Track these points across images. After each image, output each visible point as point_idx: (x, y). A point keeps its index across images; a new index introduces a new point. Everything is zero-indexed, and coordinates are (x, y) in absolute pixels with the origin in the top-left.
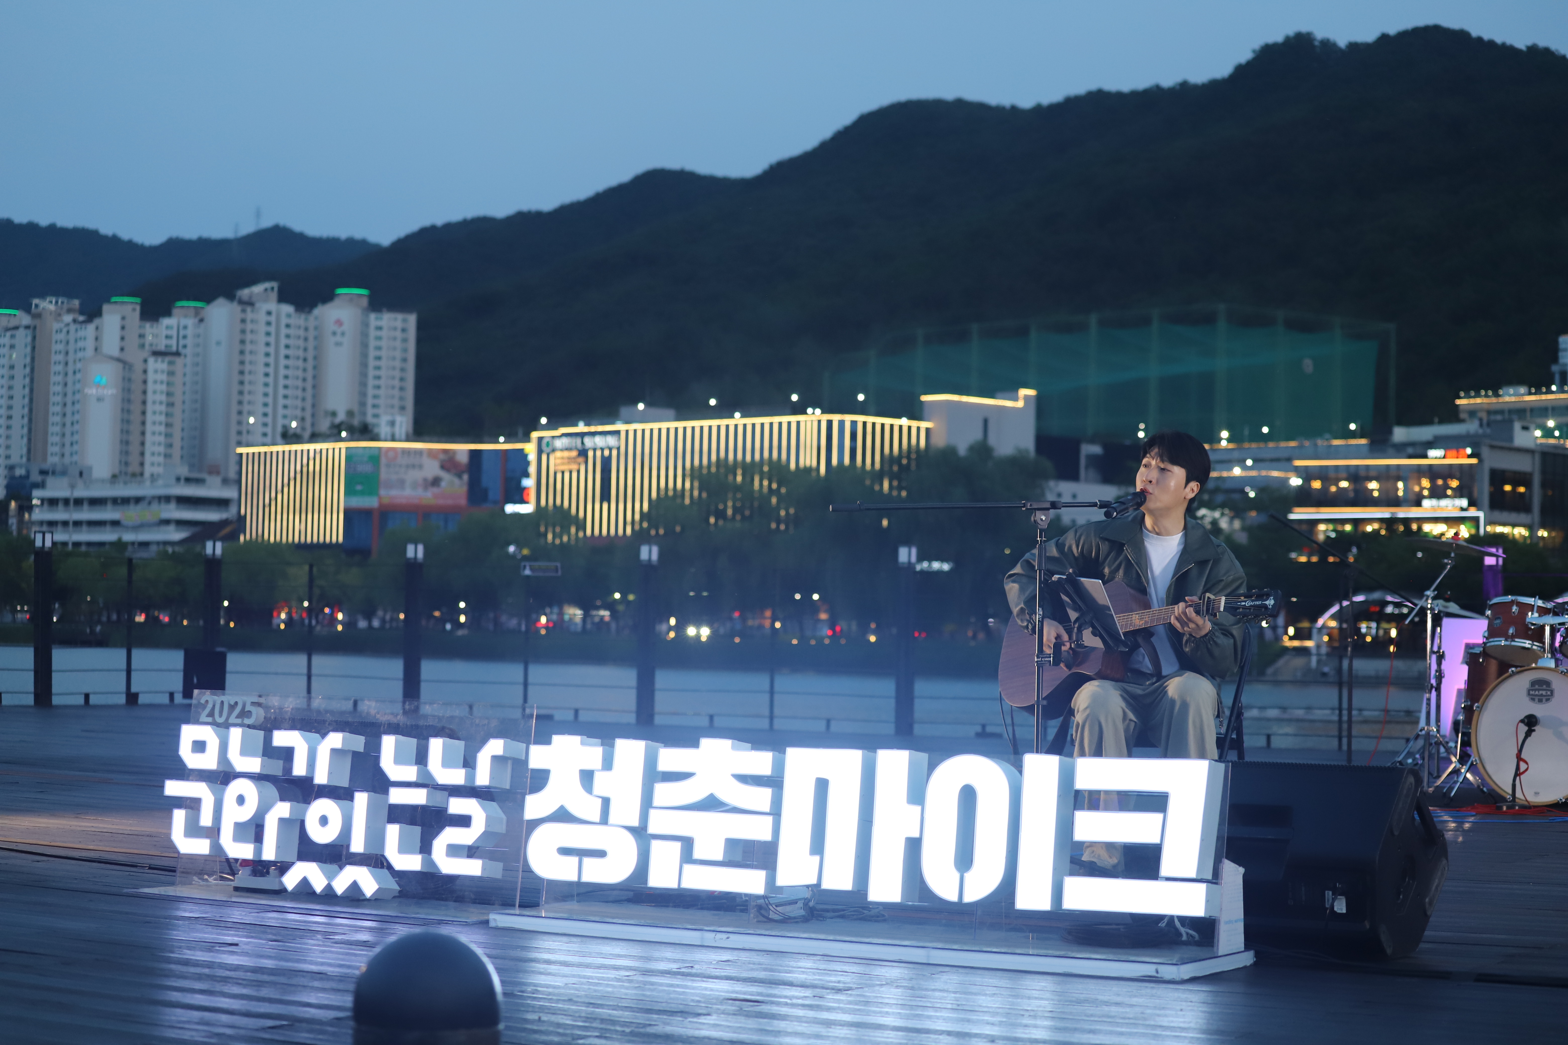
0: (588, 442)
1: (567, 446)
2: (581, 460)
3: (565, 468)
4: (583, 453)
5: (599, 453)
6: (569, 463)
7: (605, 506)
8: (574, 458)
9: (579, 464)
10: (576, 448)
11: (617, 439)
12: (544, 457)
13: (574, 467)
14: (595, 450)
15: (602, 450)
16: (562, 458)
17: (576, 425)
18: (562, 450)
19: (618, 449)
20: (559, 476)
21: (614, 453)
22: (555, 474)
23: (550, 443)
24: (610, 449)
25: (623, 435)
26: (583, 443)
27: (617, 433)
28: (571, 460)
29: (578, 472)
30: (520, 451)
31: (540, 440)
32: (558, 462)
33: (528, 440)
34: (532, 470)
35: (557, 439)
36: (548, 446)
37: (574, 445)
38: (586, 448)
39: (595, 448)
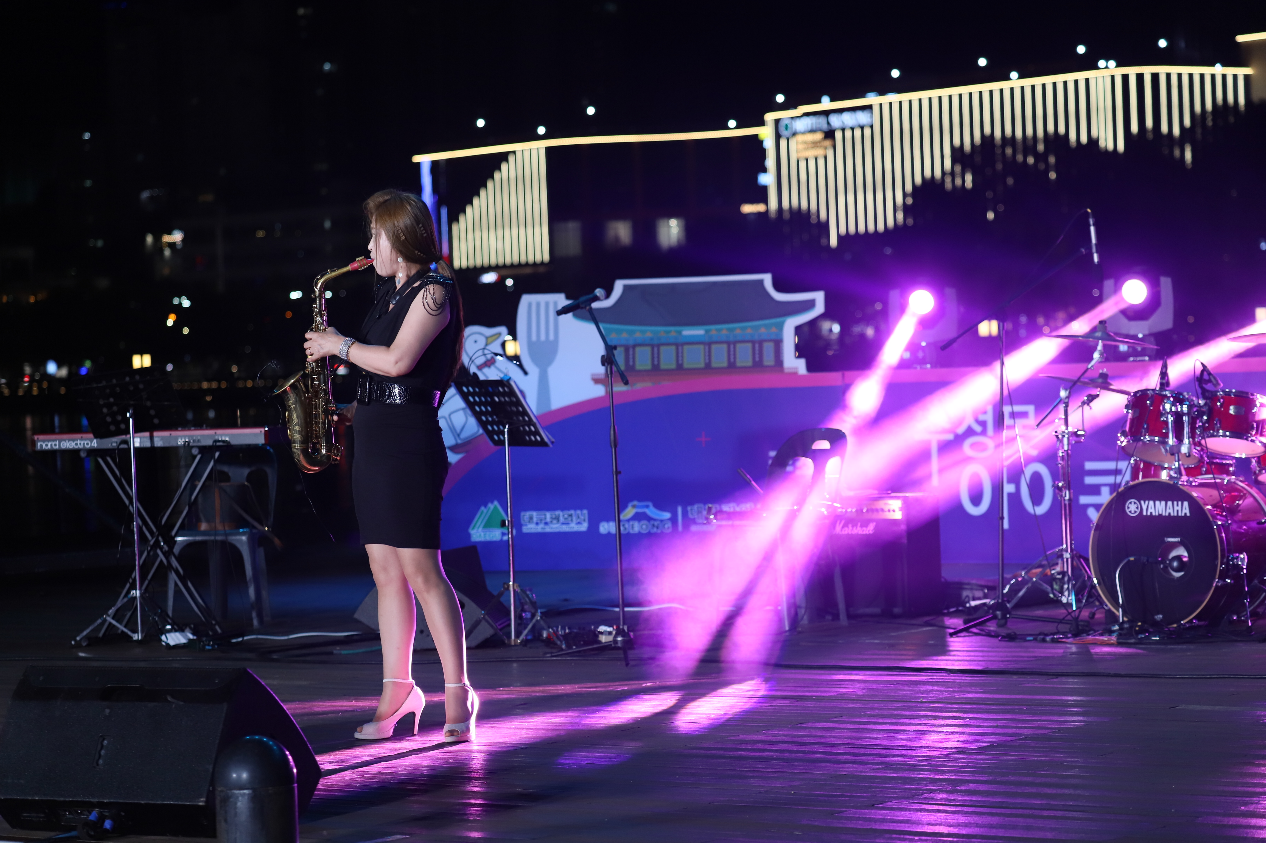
0: (835, 121)
1: (810, 128)
2: (828, 143)
3: (811, 153)
4: (830, 134)
5: (848, 134)
6: (813, 148)
8: (820, 142)
9: (826, 148)
10: (821, 130)
11: (869, 115)
12: (783, 143)
13: (820, 152)
14: (843, 130)
15: (853, 129)
16: (805, 143)
17: (819, 101)
18: (803, 133)
19: (872, 127)
20: (803, 165)
21: (867, 132)
22: (798, 162)
23: (788, 125)
24: (862, 128)
25: (876, 110)
26: (828, 123)
27: (869, 107)
28: (815, 144)
29: (826, 158)
30: (756, 136)
31: (777, 122)
32: (801, 147)
33: (762, 123)
34: (770, 162)
35: (798, 120)
36: (787, 129)
37: (818, 126)
38: (833, 129)
39: (844, 127)
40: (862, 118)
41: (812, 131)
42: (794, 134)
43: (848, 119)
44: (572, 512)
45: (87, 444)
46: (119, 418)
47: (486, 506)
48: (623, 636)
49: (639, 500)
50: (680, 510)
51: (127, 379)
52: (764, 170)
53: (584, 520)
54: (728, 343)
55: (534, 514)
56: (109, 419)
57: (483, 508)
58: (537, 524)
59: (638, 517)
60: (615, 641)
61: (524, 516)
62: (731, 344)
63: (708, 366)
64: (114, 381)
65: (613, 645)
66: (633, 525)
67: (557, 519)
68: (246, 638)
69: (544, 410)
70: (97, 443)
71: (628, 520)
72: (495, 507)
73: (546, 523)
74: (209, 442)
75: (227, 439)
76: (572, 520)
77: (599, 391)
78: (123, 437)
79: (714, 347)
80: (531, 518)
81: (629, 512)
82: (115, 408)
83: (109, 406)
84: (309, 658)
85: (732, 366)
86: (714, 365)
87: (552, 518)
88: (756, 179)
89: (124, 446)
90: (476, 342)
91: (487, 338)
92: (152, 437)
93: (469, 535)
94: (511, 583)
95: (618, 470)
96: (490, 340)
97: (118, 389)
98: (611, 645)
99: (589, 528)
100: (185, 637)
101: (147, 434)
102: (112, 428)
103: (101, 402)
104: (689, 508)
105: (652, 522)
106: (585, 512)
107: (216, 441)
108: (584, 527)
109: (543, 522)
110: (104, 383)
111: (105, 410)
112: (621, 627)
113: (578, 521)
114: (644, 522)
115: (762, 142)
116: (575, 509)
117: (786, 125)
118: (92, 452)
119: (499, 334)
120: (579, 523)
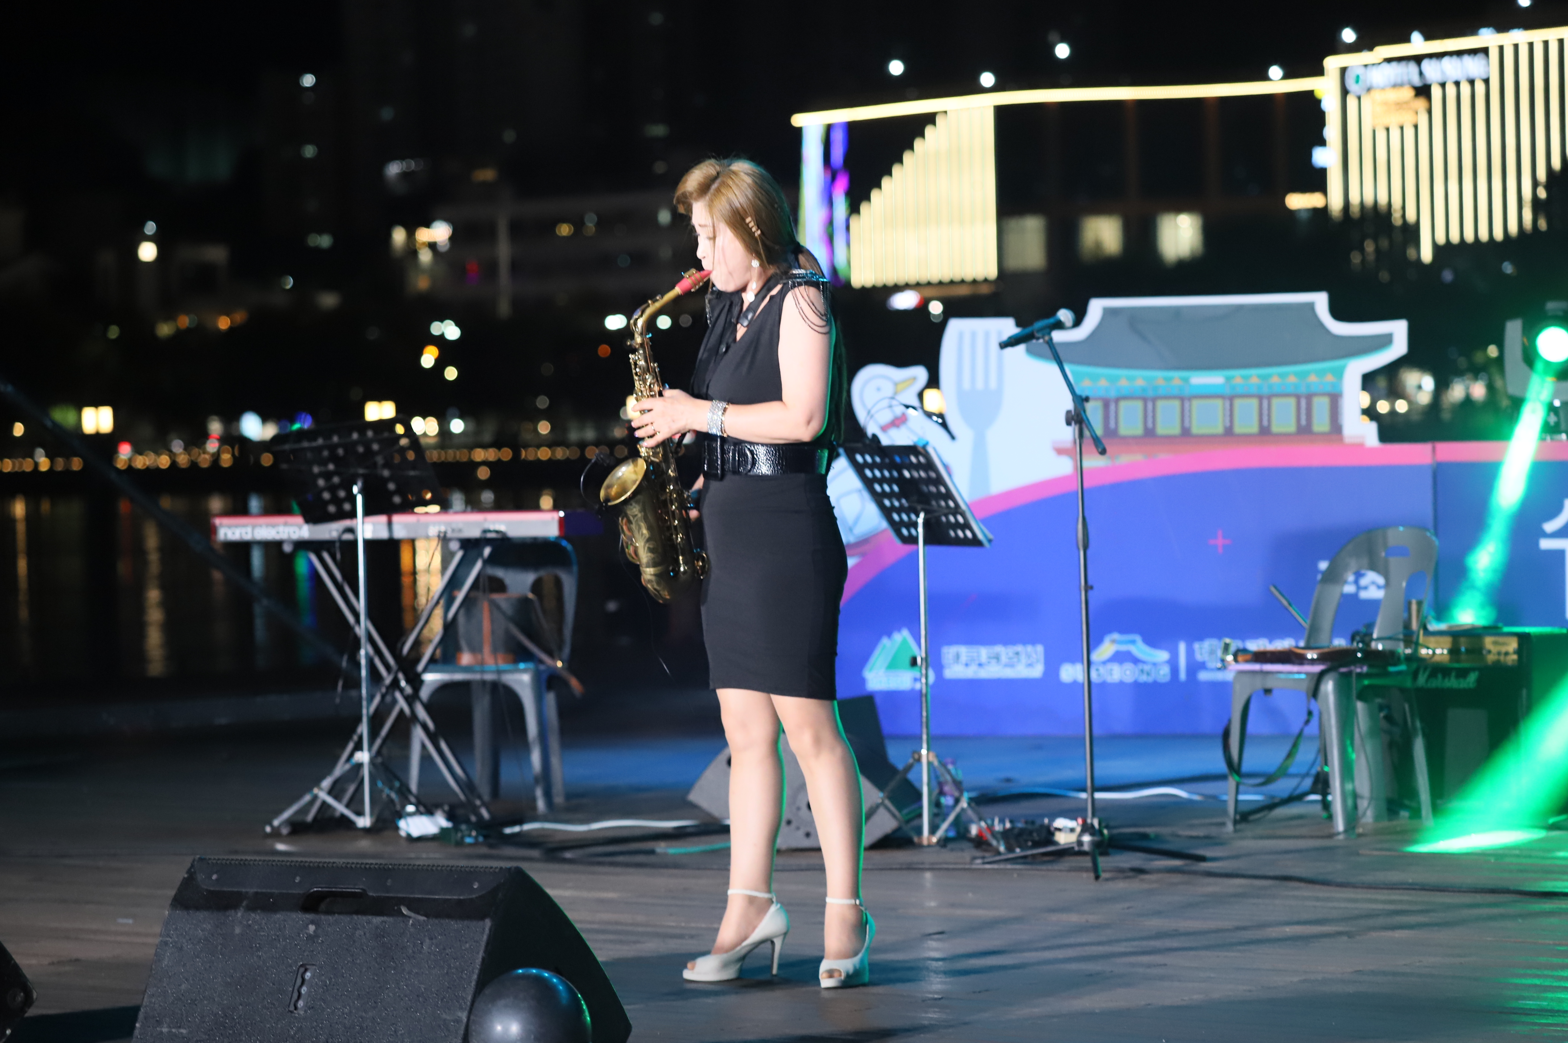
0: (1432, 71)
1: (1392, 80)
2: (1421, 103)
3: (1392, 120)
4: (1423, 91)
6: (1397, 110)
8: (1406, 103)
9: (1417, 113)
12: (1352, 102)
13: (1408, 118)
14: (1443, 85)
15: (1457, 84)
16: (1386, 104)
17: (1406, 39)
19: (1487, 81)
20: (1381, 136)
21: (1480, 87)
22: (1374, 133)
23: (1361, 77)
25: (1494, 54)
26: (1421, 73)
27: (1485, 51)
28: (1400, 105)
29: (1416, 127)
30: (1311, 93)
31: (1343, 71)
32: (1379, 108)
33: (1319, 71)
34: (1332, 131)
35: (1374, 68)
36: (1357, 82)
37: (1405, 79)
38: (1429, 82)
39: (1444, 80)
40: (1473, 66)
41: (1396, 86)
42: (1369, 90)
43: (1451, 68)
44: (1019, 648)
45: (294, 532)
46: (342, 494)
47: (889, 635)
48: (1092, 834)
49: (1122, 631)
50: (1182, 647)
51: (355, 436)
52: (1322, 143)
53: (1038, 661)
54: (1260, 398)
55: (963, 651)
56: (326, 496)
57: (885, 641)
58: (967, 665)
59: (1119, 658)
60: (1080, 843)
61: (948, 653)
62: (1264, 399)
63: (1229, 431)
64: (335, 439)
65: (1076, 849)
66: (1111, 670)
67: (997, 658)
68: (527, 827)
69: (980, 495)
70: (310, 531)
71: (1104, 663)
72: (904, 641)
73: (980, 665)
74: (474, 533)
75: (502, 528)
76: (1019, 661)
77: (1065, 467)
78: (347, 523)
79: (1238, 402)
80: (957, 657)
81: (1106, 650)
82: (336, 480)
83: (327, 476)
84: (620, 859)
85: (1265, 431)
86: (1238, 429)
87: (989, 658)
88: (1310, 156)
89: (348, 537)
90: (879, 389)
91: (896, 384)
92: (390, 523)
93: (863, 681)
94: (924, 752)
95: (1090, 583)
96: (900, 387)
97: (341, 451)
98: (1073, 848)
99: (1046, 673)
100: (436, 823)
101: (383, 519)
102: (332, 509)
103: (316, 470)
104: (1196, 646)
105: (1140, 666)
106: (1040, 649)
107: (485, 531)
108: (1037, 671)
109: (977, 662)
110: (320, 441)
111: (321, 482)
112: (1089, 821)
113: (1029, 662)
114: (1128, 667)
115: (1318, 102)
116: (1024, 642)
117: (1358, 77)
118: (301, 545)
119: (914, 379)
120: (1030, 665)
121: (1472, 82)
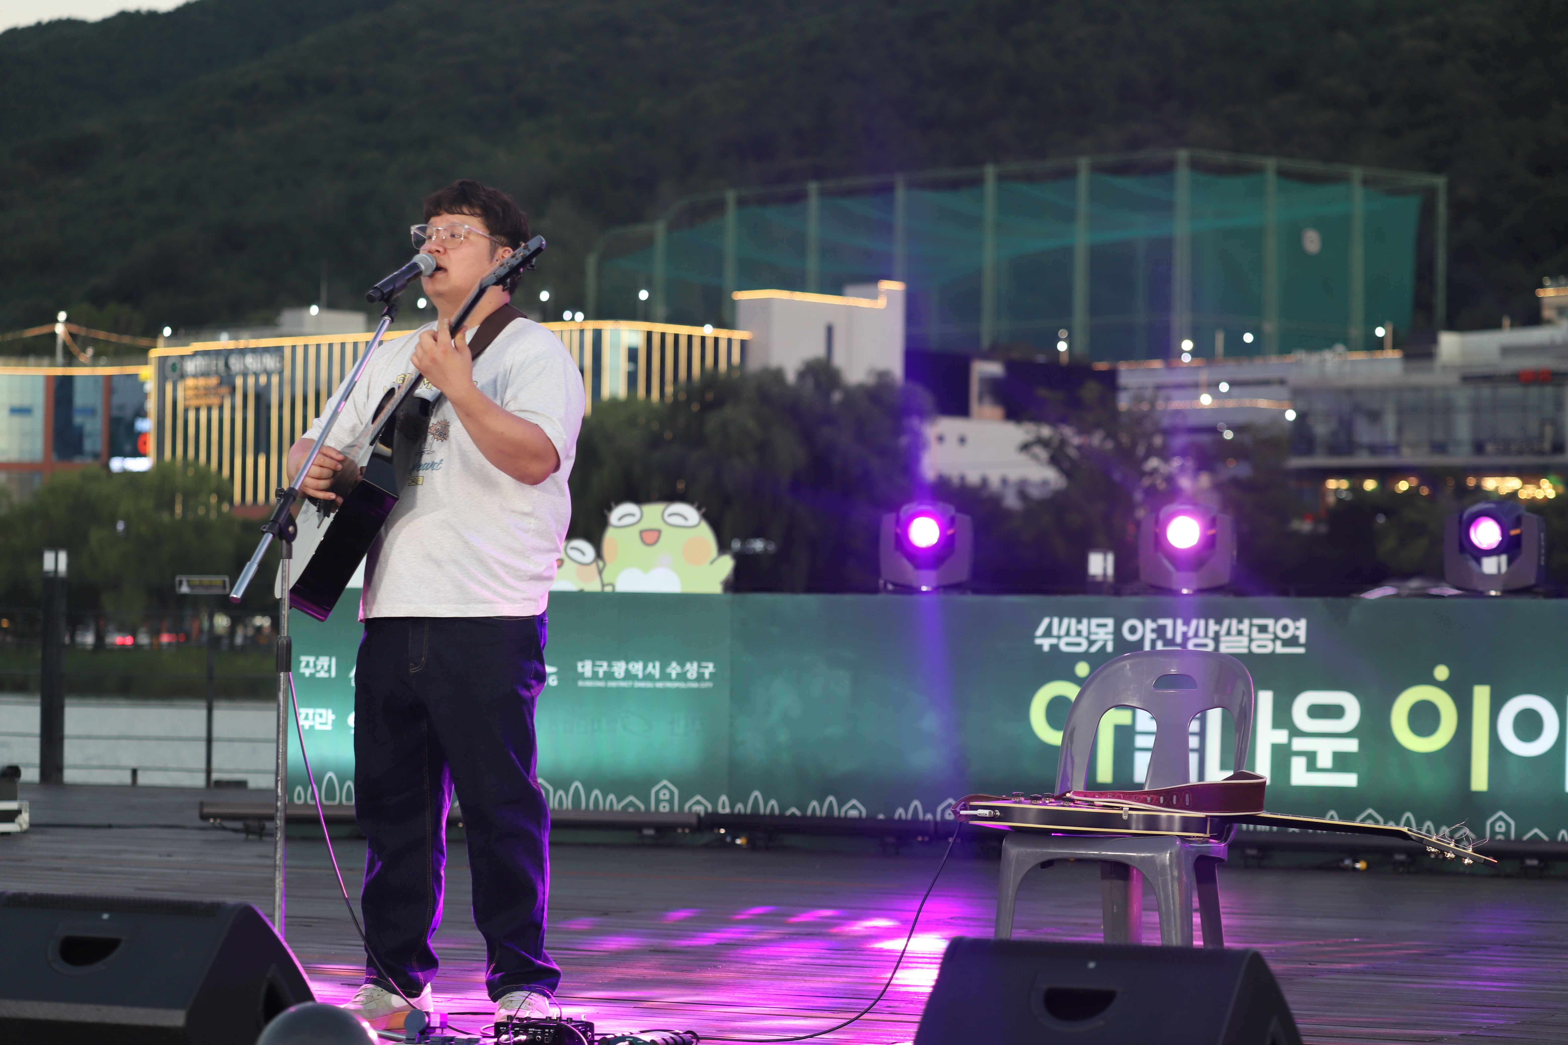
0: (235, 363)
1: (203, 369)
2: (225, 390)
3: (202, 402)
4: (228, 380)
5: (251, 381)
6: (206, 394)
7: (262, 460)
8: (215, 388)
9: (223, 397)
10: (217, 373)
11: (278, 359)
12: (169, 387)
13: (215, 401)
14: (245, 375)
15: (257, 375)
16: (196, 388)
17: (215, 337)
18: (195, 376)
19: (281, 373)
20: (192, 415)
21: (275, 380)
22: (186, 410)
23: (177, 365)
26: (227, 365)
27: (279, 350)
28: (209, 391)
29: (221, 408)
30: (135, 377)
31: (163, 359)
32: (190, 393)
33: (143, 361)
34: (151, 407)
35: (188, 359)
36: (174, 369)
37: (214, 369)
38: (233, 373)
39: (246, 372)
40: (270, 362)
41: (206, 374)
42: (183, 376)
43: (251, 362)
52: (143, 415)
88: (133, 427)
117: (174, 365)
121: (269, 374)
